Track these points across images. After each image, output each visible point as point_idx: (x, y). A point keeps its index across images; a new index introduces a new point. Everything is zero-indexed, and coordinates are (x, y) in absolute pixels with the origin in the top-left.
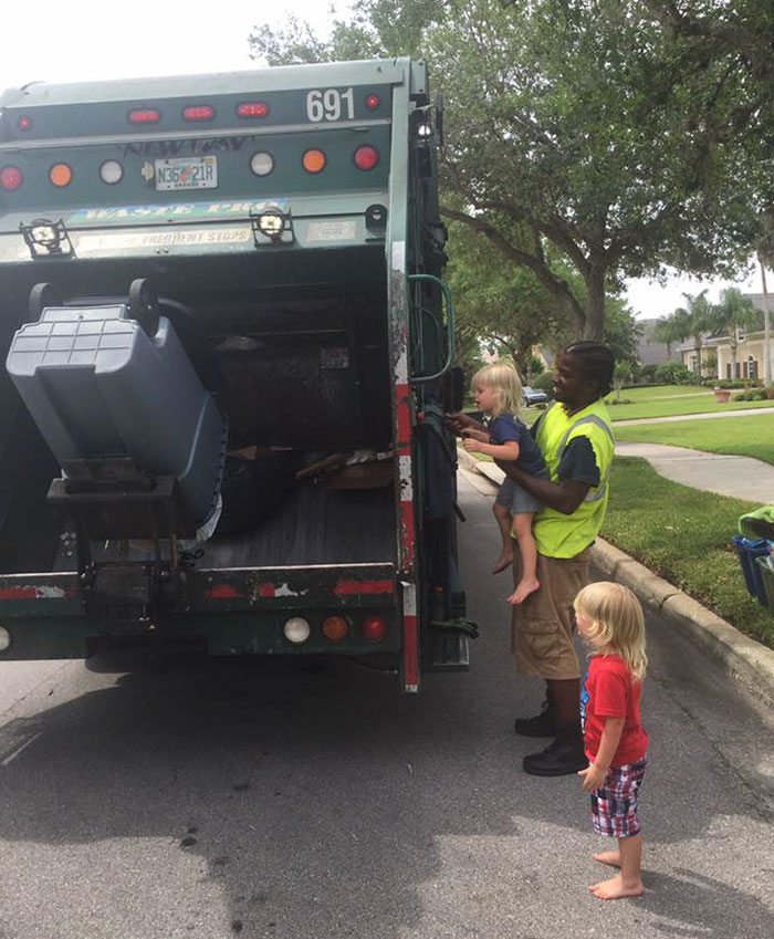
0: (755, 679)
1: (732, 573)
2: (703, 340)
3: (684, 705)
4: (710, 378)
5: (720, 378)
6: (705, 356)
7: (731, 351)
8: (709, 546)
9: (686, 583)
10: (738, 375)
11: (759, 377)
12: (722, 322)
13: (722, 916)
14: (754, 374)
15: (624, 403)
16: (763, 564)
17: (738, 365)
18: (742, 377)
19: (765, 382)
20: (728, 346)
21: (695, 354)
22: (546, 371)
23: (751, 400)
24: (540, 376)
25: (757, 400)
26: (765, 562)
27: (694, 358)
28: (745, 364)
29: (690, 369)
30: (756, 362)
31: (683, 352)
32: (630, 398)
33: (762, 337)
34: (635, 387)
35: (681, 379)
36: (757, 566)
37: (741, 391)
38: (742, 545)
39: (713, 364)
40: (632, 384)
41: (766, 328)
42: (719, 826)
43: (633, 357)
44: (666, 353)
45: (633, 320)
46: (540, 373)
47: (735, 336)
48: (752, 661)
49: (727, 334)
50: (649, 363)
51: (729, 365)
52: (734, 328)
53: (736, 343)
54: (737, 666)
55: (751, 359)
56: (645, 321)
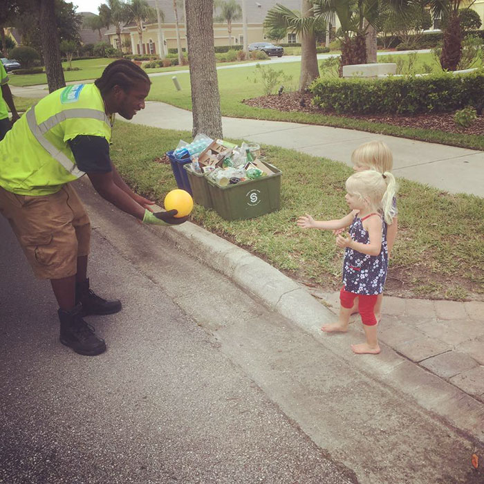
0: (191, 247)
1: (166, 177)
2: (122, 28)
3: (148, 274)
4: (128, 54)
5: (134, 53)
6: (123, 39)
7: (138, 36)
8: (149, 160)
9: (137, 187)
10: (144, 52)
11: (157, 53)
12: (132, 15)
13: (204, 440)
14: (153, 51)
15: (75, 70)
16: (188, 169)
17: (144, 45)
18: (147, 53)
19: (160, 56)
20: (137, 33)
21: (117, 37)
22: (17, 46)
23: (154, 67)
24: (12, 50)
25: (158, 67)
26: (189, 167)
27: (116, 40)
28: (148, 44)
29: (115, 47)
30: (154, 44)
31: (109, 36)
32: (79, 67)
33: (157, 27)
34: (81, 59)
35: (110, 54)
36: (185, 171)
37: (147, 62)
38: (173, 157)
39: (128, 44)
40: (78, 57)
41: (159, 21)
42: (188, 364)
43: (77, 39)
44: (99, 36)
45: (73, 12)
46: (12, 48)
47: (140, 26)
48: (188, 236)
49: (135, 24)
50: (87, 43)
51: (138, 45)
52: (139, 21)
53: (141, 30)
54: (178, 240)
55: (151, 41)
56: (82, 13)
